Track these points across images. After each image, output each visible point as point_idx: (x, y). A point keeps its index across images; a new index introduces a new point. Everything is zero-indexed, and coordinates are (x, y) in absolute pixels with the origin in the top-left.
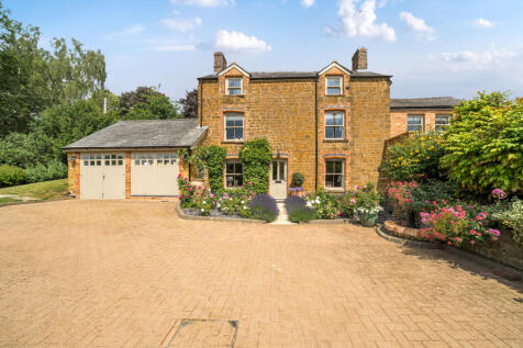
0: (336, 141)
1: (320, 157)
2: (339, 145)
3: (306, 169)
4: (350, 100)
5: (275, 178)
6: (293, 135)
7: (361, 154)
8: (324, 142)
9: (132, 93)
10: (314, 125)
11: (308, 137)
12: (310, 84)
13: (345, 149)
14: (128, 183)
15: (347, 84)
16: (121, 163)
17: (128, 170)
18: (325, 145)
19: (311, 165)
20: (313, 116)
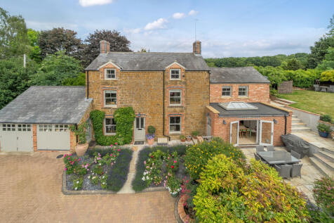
0: (176, 107)
1: (166, 116)
2: (177, 109)
3: (157, 123)
4: (185, 83)
5: (138, 126)
6: (149, 104)
7: (191, 114)
8: (169, 107)
9: (50, 31)
10: (162, 98)
11: (158, 105)
12: (160, 74)
13: (181, 111)
14: (35, 142)
15: (183, 74)
16: (29, 130)
17: (35, 134)
18: (169, 109)
19: (161, 121)
20: (162, 93)
